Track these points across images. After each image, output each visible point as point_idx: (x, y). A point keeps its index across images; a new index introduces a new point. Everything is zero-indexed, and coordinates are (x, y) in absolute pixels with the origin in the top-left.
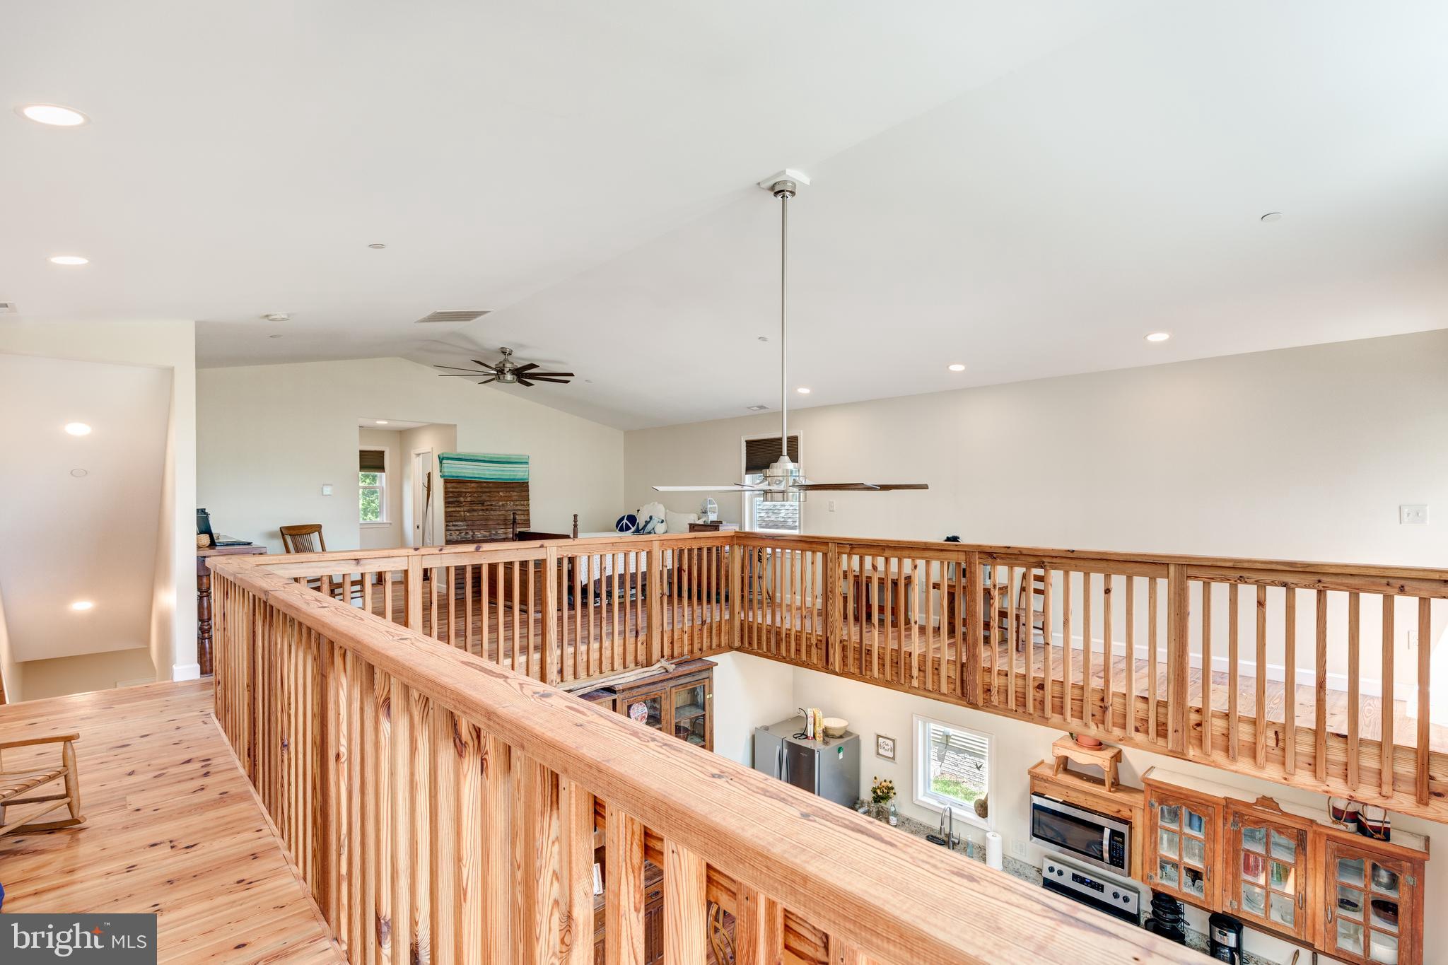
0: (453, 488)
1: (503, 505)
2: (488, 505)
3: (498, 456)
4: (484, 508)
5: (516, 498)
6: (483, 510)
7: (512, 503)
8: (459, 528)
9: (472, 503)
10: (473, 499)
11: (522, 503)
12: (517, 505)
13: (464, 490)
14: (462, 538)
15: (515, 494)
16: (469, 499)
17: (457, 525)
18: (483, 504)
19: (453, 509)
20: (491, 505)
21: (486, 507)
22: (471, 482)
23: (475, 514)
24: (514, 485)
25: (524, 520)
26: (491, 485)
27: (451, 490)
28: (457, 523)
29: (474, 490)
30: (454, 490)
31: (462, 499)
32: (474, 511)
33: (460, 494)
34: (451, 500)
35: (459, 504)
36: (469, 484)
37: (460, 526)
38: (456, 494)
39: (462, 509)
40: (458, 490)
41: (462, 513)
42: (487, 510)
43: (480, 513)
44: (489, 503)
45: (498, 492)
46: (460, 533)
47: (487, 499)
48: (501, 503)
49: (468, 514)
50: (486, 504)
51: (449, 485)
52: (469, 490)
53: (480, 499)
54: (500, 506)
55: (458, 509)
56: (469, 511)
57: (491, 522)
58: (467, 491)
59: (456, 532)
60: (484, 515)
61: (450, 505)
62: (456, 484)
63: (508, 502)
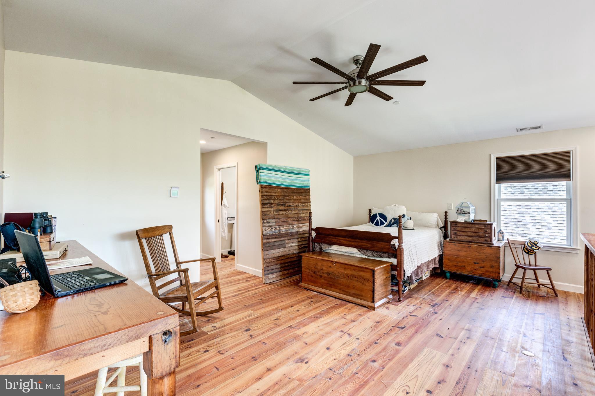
0: (267, 192)
1: (296, 206)
2: (288, 206)
3: (293, 169)
4: (286, 208)
5: (303, 201)
6: (285, 210)
7: (301, 204)
8: (270, 224)
9: (278, 204)
10: (279, 201)
11: (306, 204)
12: (304, 206)
13: (274, 194)
14: (273, 232)
15: (303, 197)
16: (276, 201)
17: (268, 223)
18: (285, 206)
19: (267, 209)
20: (290, 206)
22: (277, 188)
23: (280, 213)
24: (302, 191)
25: (308, 217)
26: (289, 190)
27: (265, 194)
28: (269, 221)
29: (280, 194)
30: (268, 194)
31: (272, 201)
32: (280, 210)
33: (270, 197)
34: (265, 202)
35: (270, 205)
36: (276, 190)
37: (272, 223)
38: (268, 197)
39: (272, 209)
41: (272, 212)
42: (287, 210)
43: (284, 212)
45: (293, 196)
46: (272, 228)
47: (287, 201)
48: (295, 204)
49: (276, 214)
51: (264, 190)
52: (276, 194)
53: (283, 201)
54: (294, 207)
55: (270, 209)
56: (277, 211)
57: (289, 220)
58: (275, 195)
59: (269, 228)
60: (285, 214)
61: (265, 206)
62: (267, 190)
63: (299, 204)
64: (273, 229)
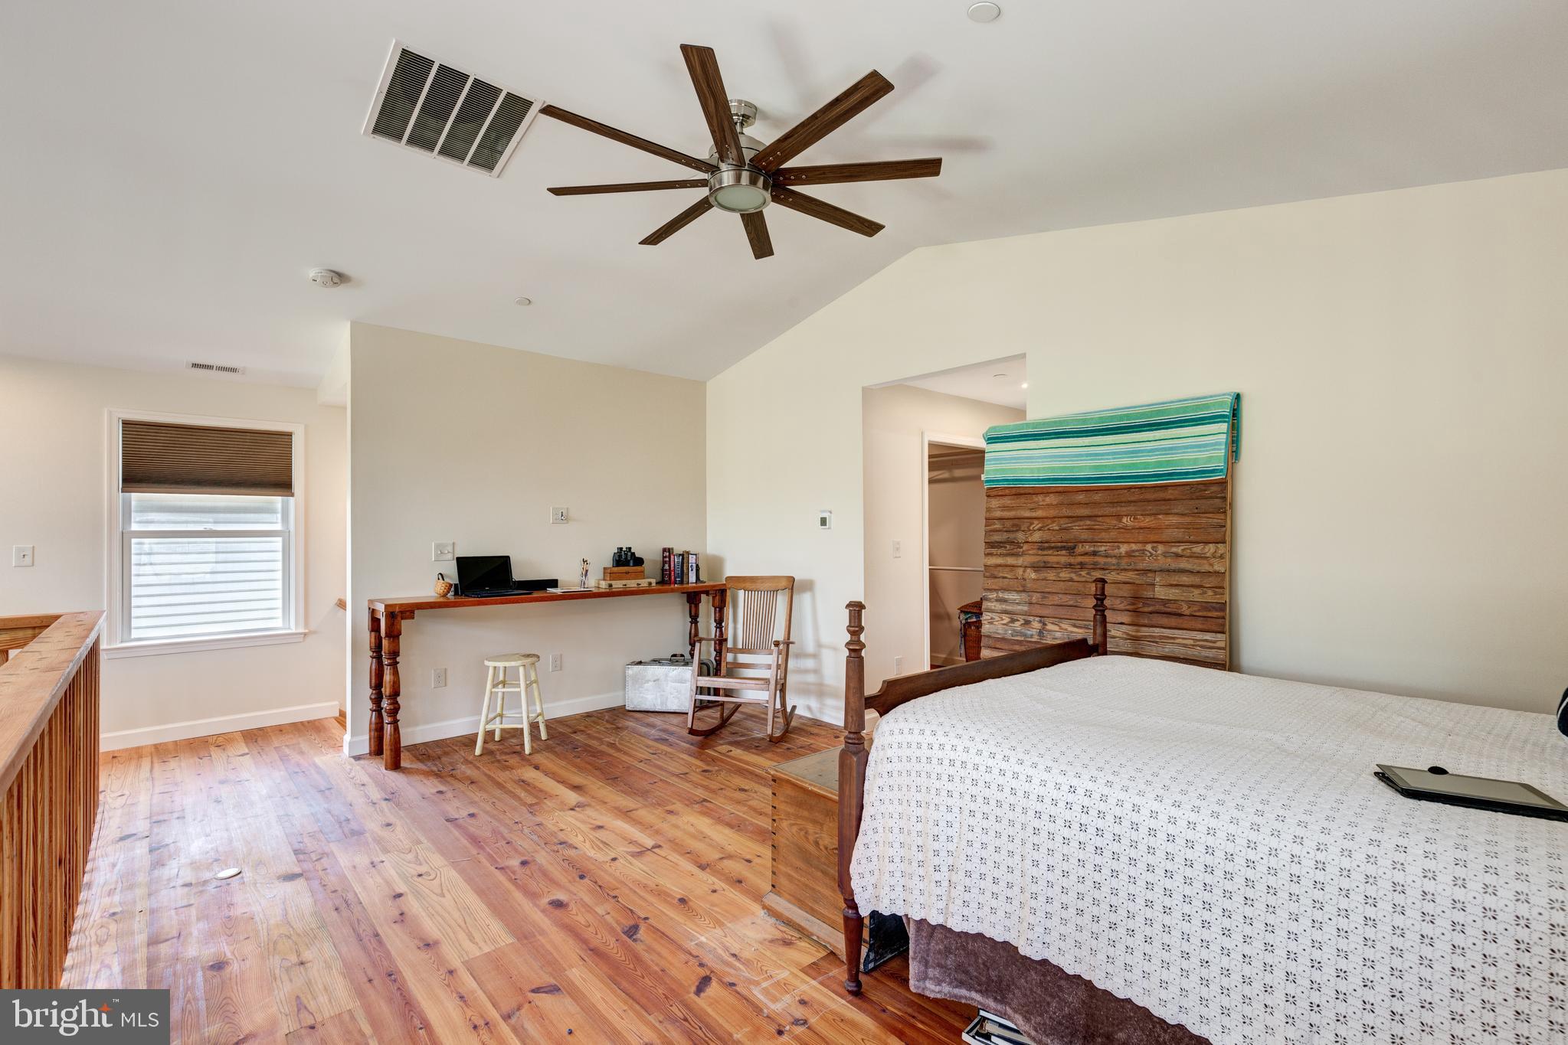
0: (1004, 508)
2: (1086, 554)
3: (1130, 411)
5: (1177, 534)
6: (1070, 566)
7: (1161, 548)
8: (1009, 608)
9: (1043, 546)
10: (1049, 537)
11: (1198, 549)
12: (1177, 555)
13: (1027, 514)
14: (1016, 632)
15: (1174, 520)
16: (1037, 537)
17: (1004, 601)
18: (1071, 550)
19: (999, 561)
20: (1095, 553)
21: (1080, 559)
22: (1045, 492)
23: (1051, 575)
24: (1170, 494)
25: (1206, 606)
26: (1097, 497)
27: (998, 514)
28: (1006, 596)
29: (1052, 513)
30: (1006, 514)
31: (1020, 536)
32: (1046, 566)
33: (1018, 524)
34: (997, 538)
35: (1014, 547)
36: (1040, 498)
37: (1014, 603)
38: (1008, 524)
39: (1020, 561)
40: (1011, 514)
41: (1020, 570)
42: (1082, 566)
43: (1065, 574)
44: (1088, 548)
45: (1119, 517)
46: (1013, 621)
47: (1085, 536)
48: (1124, 549)
49: (1033, 575)
50: (1080, 549)
51: (995, 503)
52: (1039, 513)
53: (1065, 536)
54: (1120, 557)
55: (1010, 561)
56: (1036, 568)
58: (1034, 514)
59: (1004, 616)
60: (1071, 580)
61: (994, 551)
62: (1007, 501)
63: (1149, 547)
64: (1017, 624)
